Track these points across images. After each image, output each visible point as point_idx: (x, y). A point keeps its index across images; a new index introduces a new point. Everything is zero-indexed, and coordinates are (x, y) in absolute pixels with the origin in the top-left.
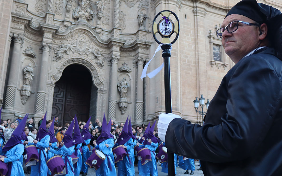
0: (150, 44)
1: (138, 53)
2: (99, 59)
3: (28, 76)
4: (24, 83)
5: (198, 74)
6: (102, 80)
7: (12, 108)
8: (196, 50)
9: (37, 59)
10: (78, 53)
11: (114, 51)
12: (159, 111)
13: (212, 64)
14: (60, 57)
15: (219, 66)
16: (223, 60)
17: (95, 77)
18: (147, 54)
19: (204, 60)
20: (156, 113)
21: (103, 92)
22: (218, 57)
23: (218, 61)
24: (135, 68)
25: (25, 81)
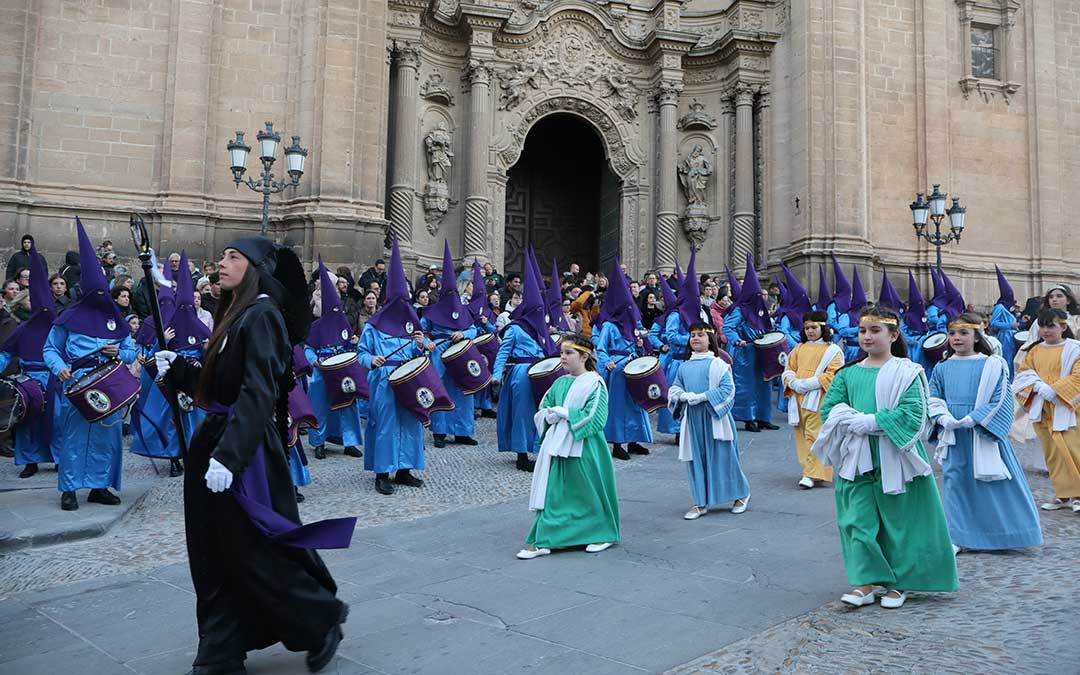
0: (771, 40)
1: (738, 69)
2: (624, 95)
3: (439, 156)
4: (430, 178)
5: (921, 123)
6: (633, 157)
7: (409, 244)
8: (918, 47)
9: (457, 107)
10: (565, 82)
11: (666, 69)
12: (805, 240)
14: (516, 98)
15: (988, 92)
16: (1002, 75)
17: (613, 150)
18: (765, 72)
19: (942, 78)
20: (794, 243)
21: (638, 190)
22: (988, 64)
23: (987, 76)
24: (727, 116)
25: (432, 171)
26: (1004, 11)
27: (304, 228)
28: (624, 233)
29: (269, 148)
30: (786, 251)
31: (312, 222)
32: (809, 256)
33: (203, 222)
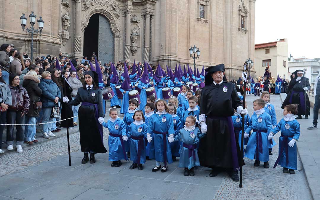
0: (155, 1)
1: (147, 8)
2: (117, 11)
3: (67, 23)
4: (63, 29)
5: (189, 28)
6: (118, 28)
8: (189, 9)
9: (70, 8)
10: (101, 5)
11: (128, 5)
12: (164, 55)
13: (198, 21)
14: (88, 8)
15: (203, 22)
16: (205, 18)
17: (113, 26)
18: (153, 9)
19: (193, 17)
20: (160, 56)
21: (119, 38)
22: (203, 14)
23: (202, 18)
24: (143, 20)
25: (64, 27)
26: (206, 2)
27: (37, 43)
28: (115, 49)
29: (33, 20)
30: (158, 58)
31: (40, 42)
32: (165, 60)
33: (2, 38)
